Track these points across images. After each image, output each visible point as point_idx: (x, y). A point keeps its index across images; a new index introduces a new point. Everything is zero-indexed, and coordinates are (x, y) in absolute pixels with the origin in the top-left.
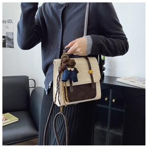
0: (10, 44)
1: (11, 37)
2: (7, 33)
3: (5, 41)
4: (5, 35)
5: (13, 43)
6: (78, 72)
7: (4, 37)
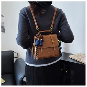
0: (3, 30)
1: (3, 26)
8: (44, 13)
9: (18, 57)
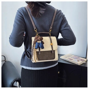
6: (44, 43)
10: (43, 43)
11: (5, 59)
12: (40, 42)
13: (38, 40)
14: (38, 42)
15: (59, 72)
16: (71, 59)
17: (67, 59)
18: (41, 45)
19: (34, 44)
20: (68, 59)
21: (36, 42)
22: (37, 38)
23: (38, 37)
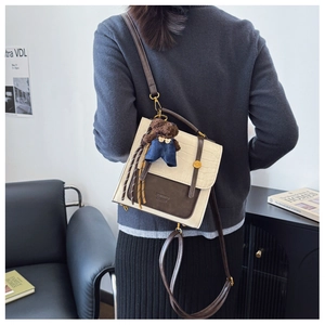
0: (24, 106)
1: (24, 90)
2: (15, 80)
3: (12, 97)
4: (11, 84)
5: (29, 103)
6: (178, 148)
7: (8, 89)
8: (182, 28)
9: (80, 205)
10: (175, 146)
11: (80, 201)
12: (168, 141)
13: (162, 134)
14: (161, 139)
15: (259, 253)
16: (307, 207)
17: (293, 206)
18: (169, 150)
19: (143, 146)
20: (297, 207)
21: (155, 137)
22: (159, 125)
23: (163, 124)
